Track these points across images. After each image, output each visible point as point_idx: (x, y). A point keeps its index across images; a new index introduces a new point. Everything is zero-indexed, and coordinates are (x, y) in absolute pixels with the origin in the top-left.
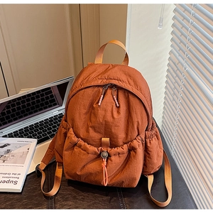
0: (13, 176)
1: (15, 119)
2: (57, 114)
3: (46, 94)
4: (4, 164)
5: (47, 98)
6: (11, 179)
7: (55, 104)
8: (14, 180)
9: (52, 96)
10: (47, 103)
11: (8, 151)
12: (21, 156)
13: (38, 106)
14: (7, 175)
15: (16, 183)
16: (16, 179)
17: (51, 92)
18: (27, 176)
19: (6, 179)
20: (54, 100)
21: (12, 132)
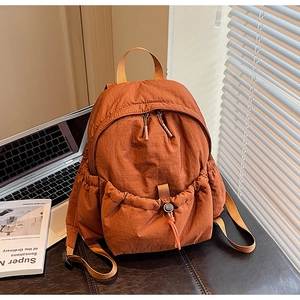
0: (28, 252)
1: (13, 175)
2: (72, 164)
3: (54, 136)
4: (8, 237)
5: (56, 142)
6: (26, 257)
7: (67, 151)
8: (30, 257)
9: (62, 139)
10: (55, 149)
11: (12, 219)
12: (33, 224)
13: (43, 155)
14: (17, 252)
15: (33, 261)
16: (33, 256)
17: (60, 133)
18: (47, 250)
19: (18, 258)
20: (65, 145)
21: (11, 193)
